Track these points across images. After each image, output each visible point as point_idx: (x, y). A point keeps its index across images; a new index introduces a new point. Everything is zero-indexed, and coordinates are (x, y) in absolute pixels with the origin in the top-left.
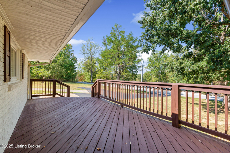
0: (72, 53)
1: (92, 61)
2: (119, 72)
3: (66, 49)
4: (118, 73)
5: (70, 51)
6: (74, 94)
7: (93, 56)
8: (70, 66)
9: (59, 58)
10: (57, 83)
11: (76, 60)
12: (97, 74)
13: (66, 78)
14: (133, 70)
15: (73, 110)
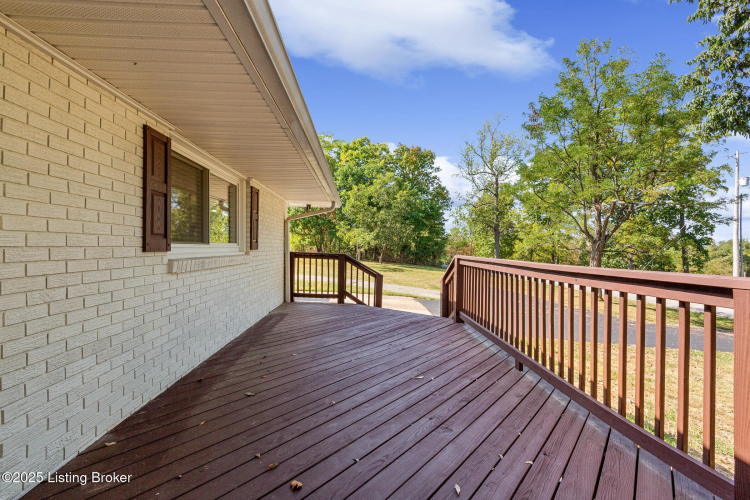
0: (435, 178)
1: (496, 195)
2: (600, 234)
3: (417, 168)
4: (595, 236)
5: (429, 171)
6: (418, 303)
7: (502, 180)
8: (429, 216)
9: (398, 196)
10: (348, 265)
11: (445, 198)
12: (517, 242)
13: (417, 254)
14: (688, 223)
15: (351, 347)
